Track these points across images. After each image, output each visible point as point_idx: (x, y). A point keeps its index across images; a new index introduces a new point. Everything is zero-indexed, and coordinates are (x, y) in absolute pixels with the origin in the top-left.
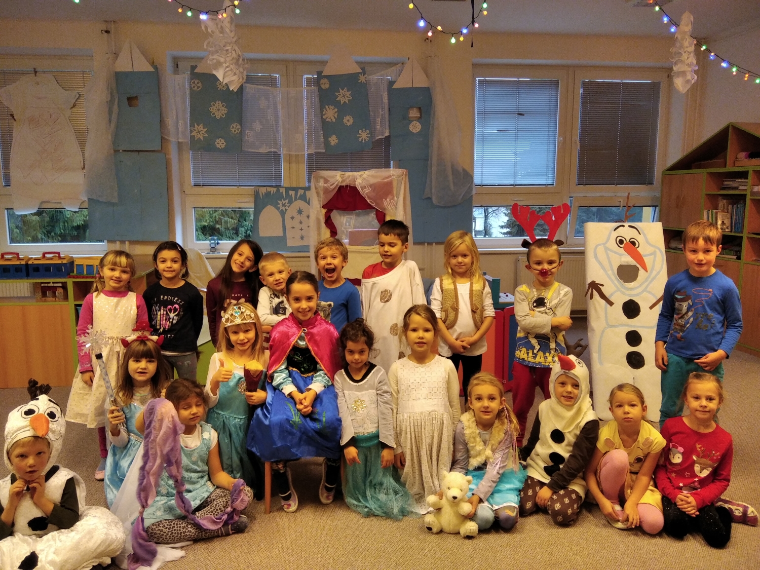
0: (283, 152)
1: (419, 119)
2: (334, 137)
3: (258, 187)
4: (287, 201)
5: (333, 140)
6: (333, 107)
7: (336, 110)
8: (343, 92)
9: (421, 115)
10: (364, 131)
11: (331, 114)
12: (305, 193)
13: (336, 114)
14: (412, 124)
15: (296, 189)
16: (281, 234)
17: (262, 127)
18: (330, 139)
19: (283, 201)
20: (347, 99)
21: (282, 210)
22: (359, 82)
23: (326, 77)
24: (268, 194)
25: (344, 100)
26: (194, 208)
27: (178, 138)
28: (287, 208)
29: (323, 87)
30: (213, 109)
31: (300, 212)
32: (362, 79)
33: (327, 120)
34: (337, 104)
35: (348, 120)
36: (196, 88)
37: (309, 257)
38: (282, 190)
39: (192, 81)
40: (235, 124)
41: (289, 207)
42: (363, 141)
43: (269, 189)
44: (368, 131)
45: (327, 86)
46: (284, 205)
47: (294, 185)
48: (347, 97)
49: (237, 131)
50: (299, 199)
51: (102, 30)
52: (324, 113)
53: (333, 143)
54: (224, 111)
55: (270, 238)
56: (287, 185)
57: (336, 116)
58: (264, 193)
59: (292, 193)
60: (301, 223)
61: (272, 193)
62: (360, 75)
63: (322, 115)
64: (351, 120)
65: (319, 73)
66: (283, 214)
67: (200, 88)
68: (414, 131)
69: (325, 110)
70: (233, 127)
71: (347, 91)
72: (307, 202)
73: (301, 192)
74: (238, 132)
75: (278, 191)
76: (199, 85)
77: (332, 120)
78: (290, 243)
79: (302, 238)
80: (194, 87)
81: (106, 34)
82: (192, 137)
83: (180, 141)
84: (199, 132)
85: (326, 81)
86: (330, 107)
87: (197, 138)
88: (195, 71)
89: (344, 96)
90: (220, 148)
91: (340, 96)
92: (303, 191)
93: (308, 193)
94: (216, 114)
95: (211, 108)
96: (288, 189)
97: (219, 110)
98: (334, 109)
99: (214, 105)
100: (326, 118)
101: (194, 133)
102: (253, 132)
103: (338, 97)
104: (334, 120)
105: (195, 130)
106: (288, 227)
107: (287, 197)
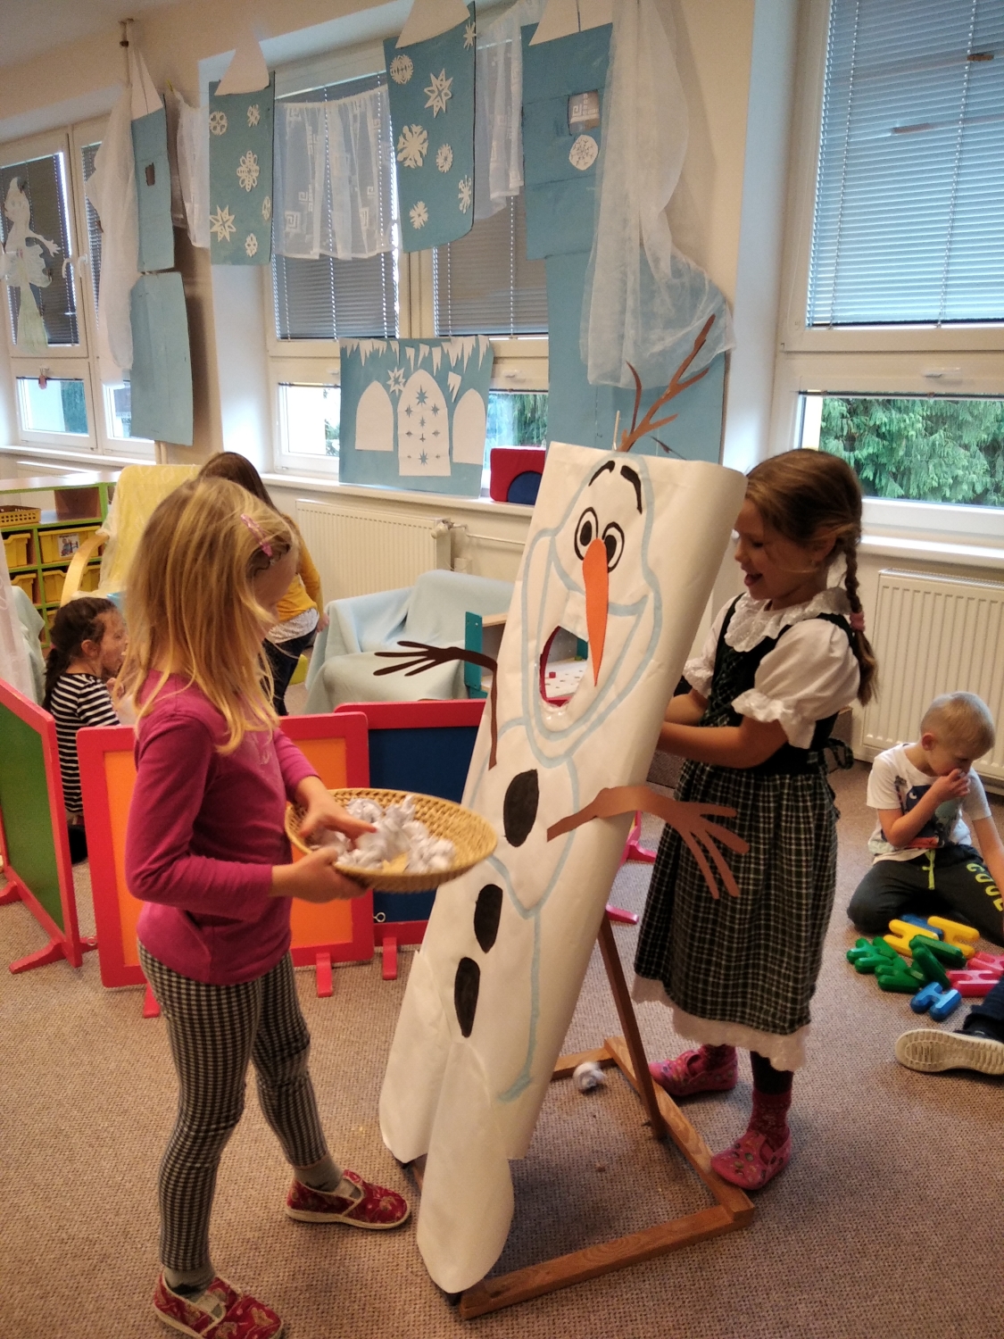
2: (420, 207)
3: (357, 340)
4: (402, 371)
5: (419, 215)
6: (418, 128)
7: (425, 134)
8: (438, 82)
9: (599, 112)
10: (466, 183)
11: (414, 146)
12: (430, 353)
13: (426, 145)
14: (576, 145)
15: (417, 344)
16: (390, 448)
19: (395, 370)
20: (444, 99)
21: (394, 391)
22: (464, 46)
23: (407, 50)
24: (374, 355)
25: (439, 104)
28: (401, 387)
29: (398, 79)
30: (242, 171)
31: (422, 397)
32: (469, 36)
33: (408, 162)
34: (427, 119)
35: (445, 158)
36: (219, 128)
38: (395, 346)
39: (213, 117)
40: (267, 199)
41: (404, 384)
42: (465, 211)
43: (377, 344)
44: (470, 181)
45: (408, 74)
46: (397, 381)
47: (416, 335)
48: (444, 94)
49: (268, 215)
50: (420, 368)
52: (400, 146)
53: (418, 223)
54: (255, 172)
55: (373, 454)
56: (404, 335)
57: (424, 152)
58: (368, 355)
59: (410, 352)
60: (423, 423)
61: (380, 352)
62: (467, 28)
63: (396, 154)
64: (450, 157)
65: (389, 44)
66: (395, 399)
67: (224, 130)
68: (582, 167)
69: (401, 139)
70: (265, 207)
71: (446, 78)
72: (432, 374)
73: (424, 349)
75: (389, 346)
76: (224, 122)
77: (415, 161)
78: (406, 469)
79: (423, 459)
80: (215, 129)
82: (214, 235)
85: (404, 61)
86: (413, 127)
87: (222, 236)
88: (218, 93)
89: (439, 93)
90: (252, 255)
91: (433, 97)
92: (427, 348)
93: (437, 353)
94: (246, 182)
95: (239, 169)
96: (404, 343)
97: (249, 171)
98: (421, 133)
99: (244, 163)
100: (405, 159)
101: (216, 228)
102: (298, 214)
103: (429, 97)
104: (420, 163)
105: (218, 221)
106: (402, 431)
107: (402, 361)
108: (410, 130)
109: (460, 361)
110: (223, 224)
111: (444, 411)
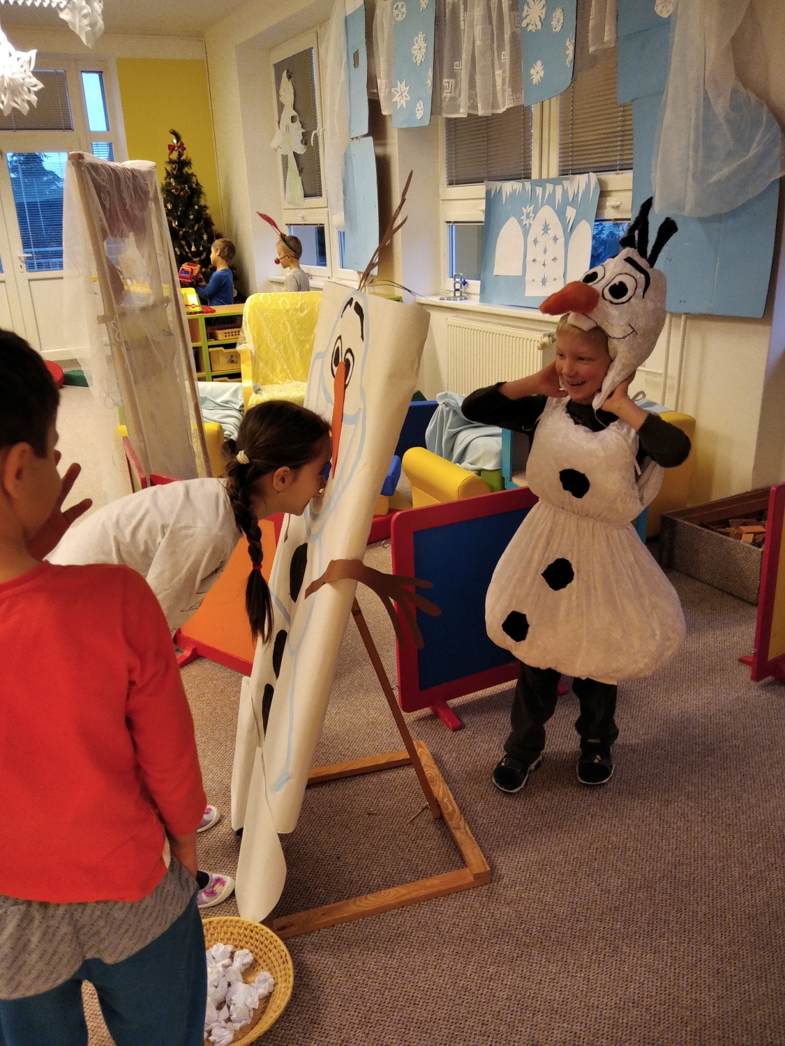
2: (539, 65)
5: (538, 73)
10: (571, 40)
11: (536, 12)
12: (554, 190)
13: (544, 11)
15: (544, 184)
16: (520, 274)
18: (532, 72)
19: (527, 207)
21: (526, 225)
24: (513, 194)
26: (448, 222)
28: (531, 222)
30: (416, 49)
31: (546, 229)
35: (558, 21)
36: (399, 15)
38: (528, 187)
39: (395, 6)
41: (533, 219)
42: (570, 65)
43: (515, 185)
46: (528, 217)
47: (544, 176)
50: (545, 204)
52: (525, 14)
53: (537, 81)
54: (424, 49)
55: (507, 278)
57: (543, 17)
58: (508, 194)
59: (539, 190)
60: (545, 251)
61: (518, 193)
63: (522, 21)
64: (561, 19)
66: (526, 231)
67: (404, 16)
68: (665, 15)
69: (526, 8)
70: (429, 78)
72: (554, 209)
73: (549, 188)
75: (524, 187)
76: (404, 10)
77: (537, 25)
78: (529, 290)
79: (544, 282)
82: (395, 105)
90: (419, 119)
92: (552, 185)
93: (559, 190)
94: (418, 58)
95: (414, 47)
96: (534, 184)
97: (420, 49)
99: (416, 41)
100: (528, 25)
101: (397, 98)
102: (453, 81)
104: (539, 27)
105: (398, 92)
106: (529, 259)
107: (532, 198)
109: (575, 196)
110: (401, 95)
111: (561, 240)
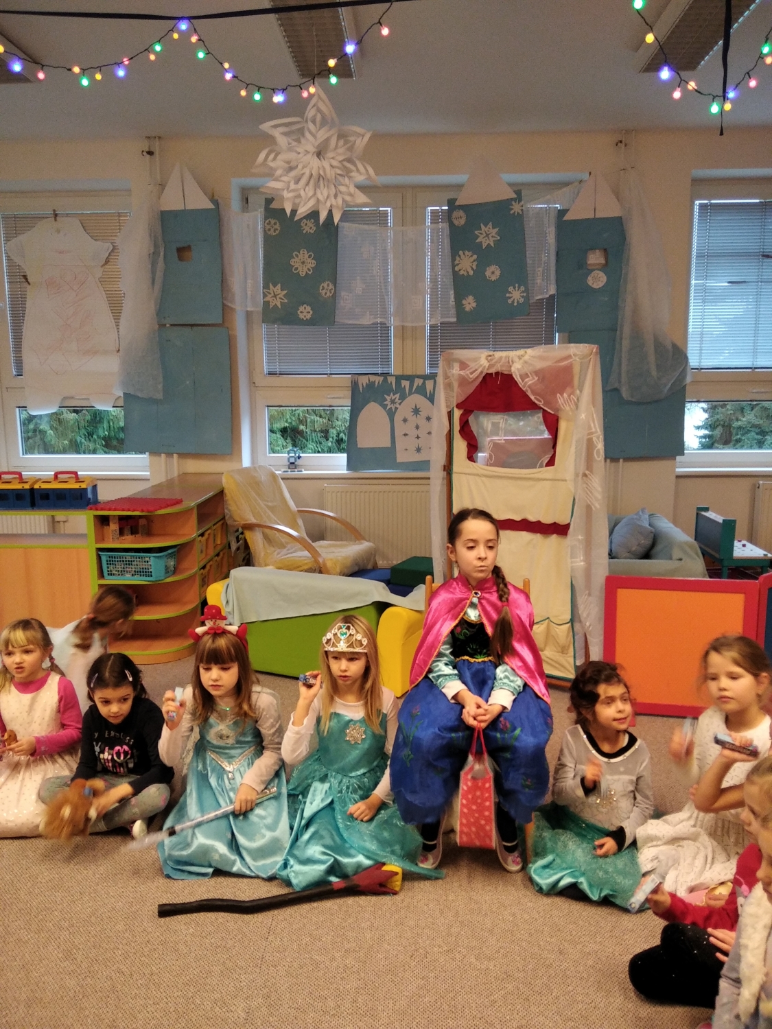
0: (393, 322)
1: (604, 268)
2: (470, 299)
3: (357, 376)
4: (397, 396)
5: (470, 303)
6: (470, 253)
7: (475, 257)
8: (487, 229)
9: (607, 262)
10: (517, 289)
11: (467, 263)
12: (424, 383)
13: (475, 263)
14: (592, 275)
15: (410, 378)
16: (388, 444)
17: (364, 287)
18: (464, 302)
19: (392, 394)
20: (492, 239)
21: (391, 408)
22: (512, 212)
23: (461, 207)
24: (371, 385)
25: (488, 242)
26: (268, 406)
27: (246, 306)
28: (398, 406)
29: (456, 222)
30: (295, 262)
31: (416, 411)
32: (516, 208)
33: (462, 272)
34: (477, 249)
35: (493, 273)
36: (272, 230)
37: (429, 478)
38: (392, 380)
39: (267, 221)
40: (327, 283)
41: (400, 404)
42: (515, 304)
43: (373, 378)
44: (522, 288)
45: (463, 221)
46: (393, 402)
47: (409, 373)
48: (492, 237)
49: (328, 294)
50: (414, 393)
51: (143, 151)
52: (456, 262)
53: (468, 308)
54: (311, 263)
55: (372, 450)
56: (399, 373)
57: (474, 267)
58: (365, 385)
59: (406, 384)
60: (417, 427)
61: (376, 384)
62: (513, 203)
63: (454, 266)
64: (498, 273)
65: (451, 203)
66: (391, 414)
67: (277, 232)
68: (595, 286)
69: (458, 258)
70: (323, 289)
71: (493, 228)
72: (426, 397)
73: (418, 382)
74: (331, 295)
75: (385, 380)
76: (277, 226)
77: (468, 272)
78: (401, 457)
79: (418, 450)
80: (269, 230)
81: (148, 156)
82: (266, 304)
83: (248, 309)
84: (275, 296)
85: (461, 213)
86: (467, 253)
87: (273, 304)
88: (271, 207)
89: (488, 235)
90: (305, 319)
91: (482, 236)
92: (422, 381)
93: (430, 384)
94: (300, 270)
95: (293, 260)
96: (399, 378)
97: (304, 263)
98: (472, 256)
99: (297, 256)
100: (460, 270)
101: (269, 298)
102: (351, 295)
103: (478, 237)
104: (471, 273)
105: (270, 294)
106: (399, 434)
107: (398, 389)
108: (464, 254)
